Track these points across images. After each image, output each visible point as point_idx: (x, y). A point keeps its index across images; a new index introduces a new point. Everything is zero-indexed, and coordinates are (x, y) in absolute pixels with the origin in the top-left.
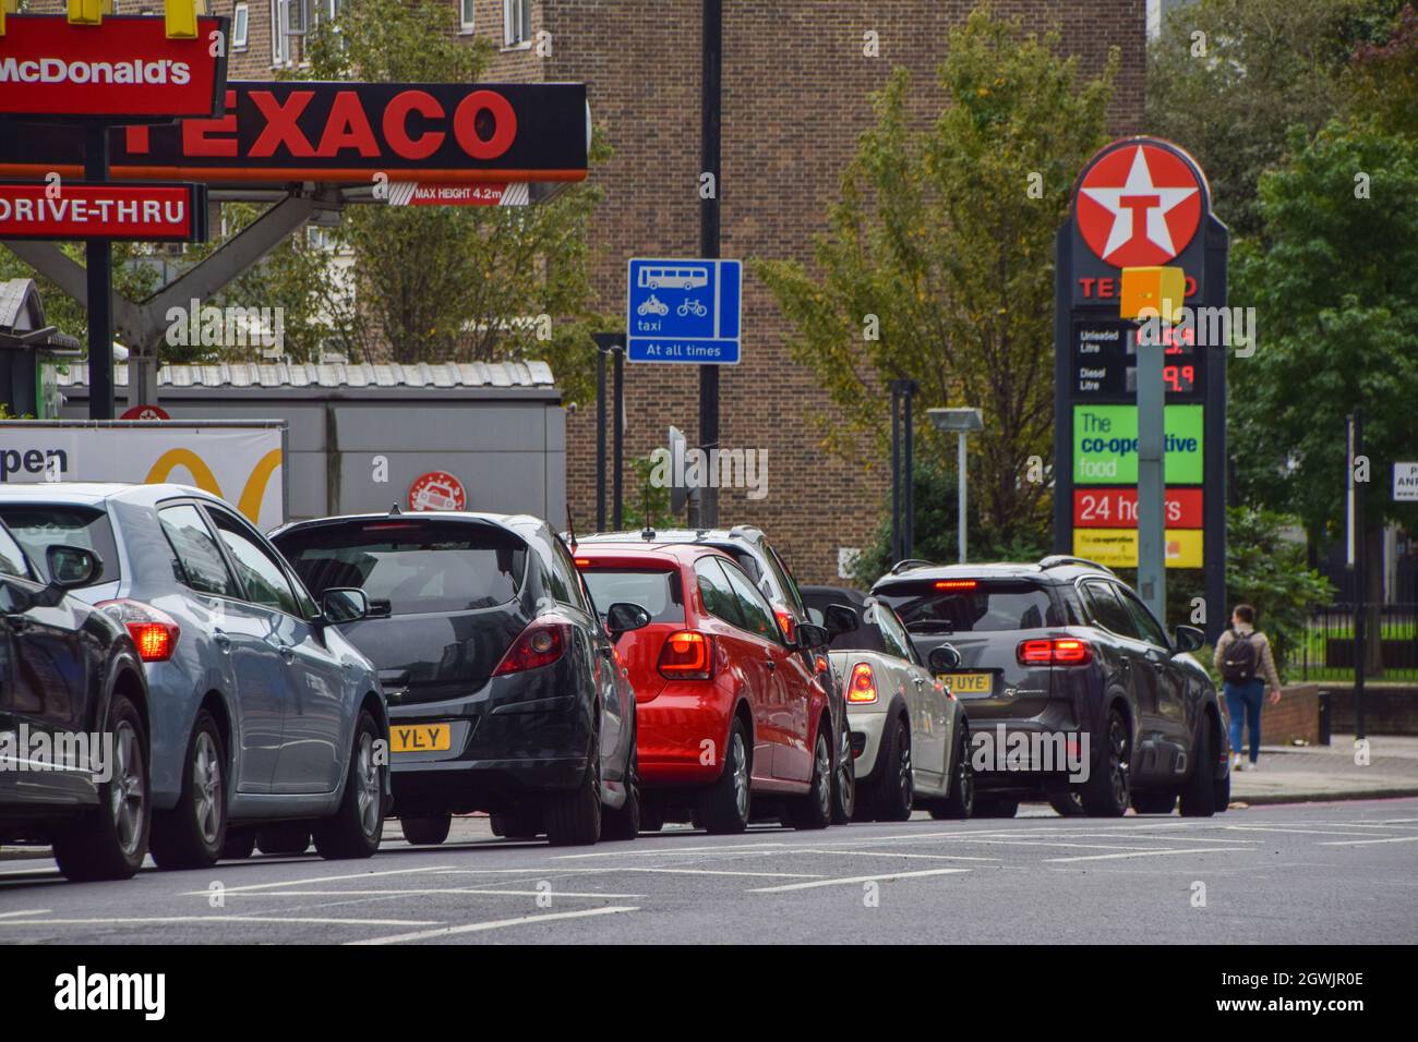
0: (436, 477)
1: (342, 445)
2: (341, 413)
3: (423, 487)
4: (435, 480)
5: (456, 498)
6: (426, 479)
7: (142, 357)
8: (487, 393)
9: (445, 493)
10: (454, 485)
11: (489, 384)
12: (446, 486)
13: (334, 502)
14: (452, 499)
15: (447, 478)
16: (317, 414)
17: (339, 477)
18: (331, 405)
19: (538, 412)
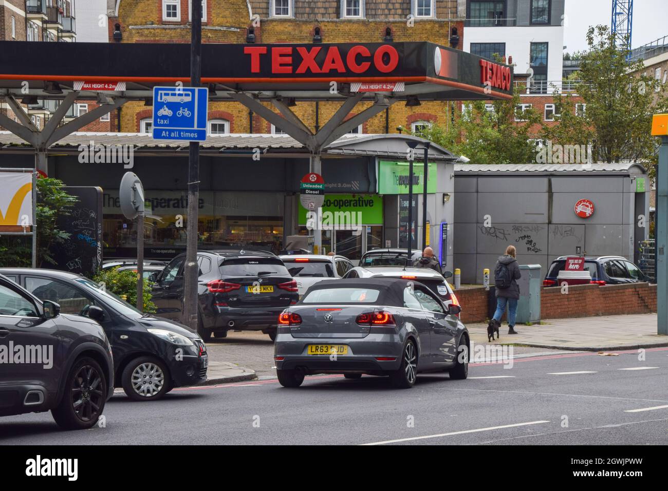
0: (584, 201)
1: (553, 190)
2: (553, 180)
3: (580, 204)
4: (584, 202)
5: (591, 208)
6: (581, 202)
7: (313, 155)
8: (604, 173)
9: (587, 206)
10: (590, 203)
11: (604, 170)
12: (587, 204)
13: (550, 209)
14: (589, 208)
15: (588, 201)
16: (546, 180)
17: (552, 201)
18: (550, 177)
19: (621, 179)
